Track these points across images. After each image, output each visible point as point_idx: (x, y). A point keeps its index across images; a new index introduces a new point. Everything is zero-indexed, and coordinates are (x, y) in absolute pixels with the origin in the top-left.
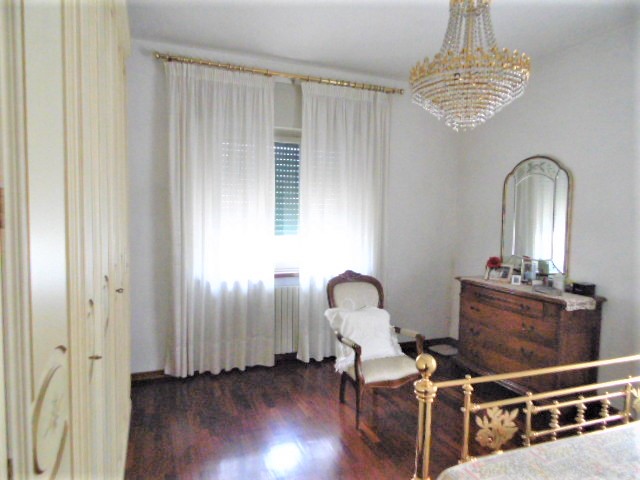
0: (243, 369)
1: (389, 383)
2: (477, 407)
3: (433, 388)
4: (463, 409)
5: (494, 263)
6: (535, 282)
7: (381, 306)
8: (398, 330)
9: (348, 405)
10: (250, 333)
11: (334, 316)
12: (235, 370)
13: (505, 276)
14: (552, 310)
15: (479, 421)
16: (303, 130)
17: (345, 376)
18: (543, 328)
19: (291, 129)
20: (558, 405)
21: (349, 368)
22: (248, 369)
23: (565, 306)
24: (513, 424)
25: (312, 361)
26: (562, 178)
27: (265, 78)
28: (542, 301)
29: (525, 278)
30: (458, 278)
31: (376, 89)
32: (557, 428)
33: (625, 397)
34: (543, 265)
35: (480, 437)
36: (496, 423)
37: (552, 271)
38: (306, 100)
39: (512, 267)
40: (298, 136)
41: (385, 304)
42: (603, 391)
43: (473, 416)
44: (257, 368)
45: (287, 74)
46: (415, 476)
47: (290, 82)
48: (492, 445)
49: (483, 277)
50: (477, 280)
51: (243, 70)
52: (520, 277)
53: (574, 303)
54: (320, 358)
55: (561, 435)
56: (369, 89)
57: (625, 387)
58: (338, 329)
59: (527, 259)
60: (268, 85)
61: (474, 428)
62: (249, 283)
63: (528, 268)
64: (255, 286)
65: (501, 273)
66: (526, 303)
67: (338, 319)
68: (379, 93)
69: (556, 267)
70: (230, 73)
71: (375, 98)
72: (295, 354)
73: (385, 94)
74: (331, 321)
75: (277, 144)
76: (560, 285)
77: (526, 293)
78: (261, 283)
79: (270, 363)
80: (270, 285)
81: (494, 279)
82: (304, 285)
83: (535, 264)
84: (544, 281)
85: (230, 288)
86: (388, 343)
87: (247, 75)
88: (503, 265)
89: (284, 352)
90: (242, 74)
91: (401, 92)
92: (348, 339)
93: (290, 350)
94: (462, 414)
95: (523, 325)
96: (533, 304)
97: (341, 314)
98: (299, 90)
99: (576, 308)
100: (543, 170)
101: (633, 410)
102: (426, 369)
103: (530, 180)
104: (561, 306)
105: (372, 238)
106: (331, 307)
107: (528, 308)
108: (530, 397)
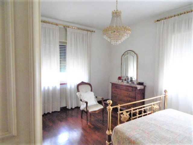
0: (51, 112)
1: (95, 111)
2: (121, 112)
3: (111, 108)
4: (118, 113)
5: (120, 78)
6: (130, 83)
7: (91, 91)
8: (96, 97)
9: (84, 119)
10: (53, 102)
11: (79, 95)
12: (49, 113)
13: (122, 81)
14: (134, 89)
15: (121, 115)
16: (68, 42)
17: (83, 111)
18: (132, 94)
19: (64, 41)
20: (138, 110)
21: (84, 108)
22: (52, 112)
23: (137, 88)
24: (129, 115)
25: (71, 108)
26: (135, 56)
27: (56, 26)
28: (132, 87)
29: (127, 81)
30: (111, 83)
31: (88, 31)
32: (138, 116)
33: (151, 107)
34: (131, 78)
35: (122, 119)
36: (125, 116)
37: (133, 79)
38: (68, 33)
39: (124, 79)
40: (66, 43)
41: (92, 90)
42: (147, 106)
43: (120, 114)
44: (55, 112)
45: (62, 25)
46: (107, 130)
47: (63, 27)
48: (124, 121)
49: (117, 82)
50: (116, 83)
51: (49, 23)
52: (126, 82)
53: (139, 87)
54: (74, 107)
55: (139, 117)
56: (86, 31)
57: (151, 105)
58: (80, 98)
59: (127, 77)
60: (57, 28)
61: (121, 117)
62: (52, 87)
63: (128, 79)
64: (54, 87)
65: (121, 81)
66: (128, 88)
67: (81, 95)
68: (88, 32)
69: (134, 79)
70: (45, 24)
71: (87, 34)
72: (66, 107)
73: (90, 32)
74: (78, 96)
75: (60, 45)
76: (136, 83)
77: (127, 85)
78: (56, 86)
79: (59, 110)
80: (58, 87)
81: (120, 82)
82: (68, 86)
83: (130, 78)
84: (132, 82)
85: (46, 88)
86: (94, 101)
87: (50, 25)
88: (122, 79)
89: (63, 106)
90: (49, 24)
91: (94, 32)
92: (83, 100)
93: (65, 106)
94: (118, 114)
95: (128, 94)
96: (129, 88)
97: (81, 94)
98: (66, 30)
99: (140, 88)
100: (131, 54)
101: (153, 110)
102: (110, 103)
103: (127, 56)
104: (136, 88)
105: (88, 73)
106: (78, 92)
107: (129, 89)
108: (132, 109)
